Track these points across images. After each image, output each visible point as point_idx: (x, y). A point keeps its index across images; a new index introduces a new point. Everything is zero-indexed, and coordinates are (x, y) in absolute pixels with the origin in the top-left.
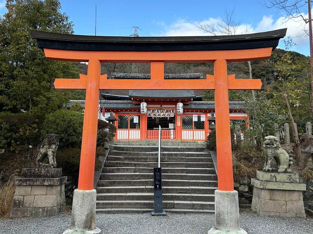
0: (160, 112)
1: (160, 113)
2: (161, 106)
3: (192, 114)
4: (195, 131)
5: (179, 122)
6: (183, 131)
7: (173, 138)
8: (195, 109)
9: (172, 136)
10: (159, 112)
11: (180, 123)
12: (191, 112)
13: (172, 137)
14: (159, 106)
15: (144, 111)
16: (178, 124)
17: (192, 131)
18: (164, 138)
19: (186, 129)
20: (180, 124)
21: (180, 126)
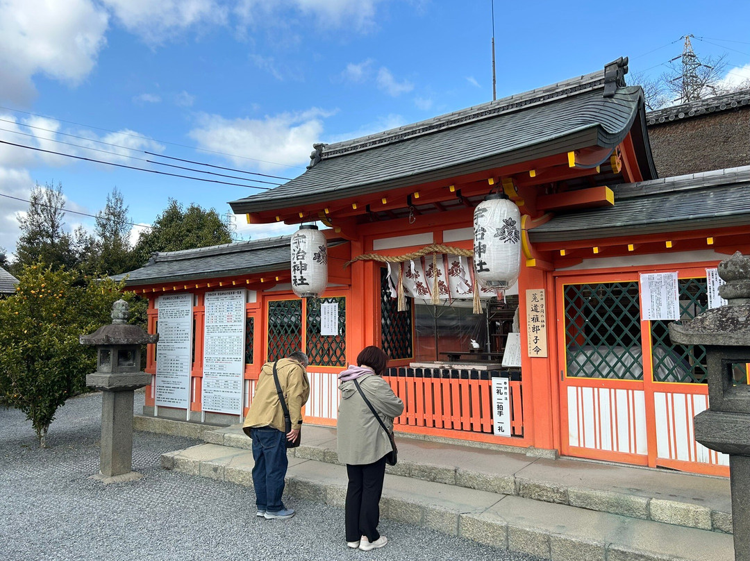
0: (442, 271)
1: (442, 278)
2: (438, 240)
3: (636, 272)
4: (659, 398)
5: (535, 329)
6: (571, 391)
7: (508, 432)
8: (670, 229)
9: (501, 419)
10: (439, 274)
11: (542, 334)
12: (605, 253)
13: (503, 422)
14: (426, 239)
15: (302, 279)
16: (532, 345)
17: (640, 395)
18: (477, 428)
19: (592, 375)
20: (543, 344)
21: (543, 353)
